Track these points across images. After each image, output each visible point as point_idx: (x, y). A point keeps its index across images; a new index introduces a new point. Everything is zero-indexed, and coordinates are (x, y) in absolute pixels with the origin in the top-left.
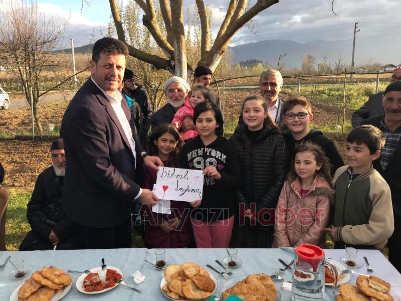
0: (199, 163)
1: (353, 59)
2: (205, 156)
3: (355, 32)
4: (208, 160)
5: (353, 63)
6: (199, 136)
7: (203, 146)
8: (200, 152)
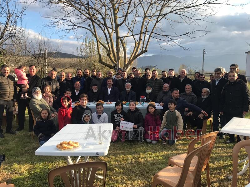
0: (116, 118)
1: (203, 68)
2: (118, 116)
3: (204, 54)
4: (119, 117)
5: (203, 70)
6: (116, 110)
7: (118, 113)
8: (117, 115)
